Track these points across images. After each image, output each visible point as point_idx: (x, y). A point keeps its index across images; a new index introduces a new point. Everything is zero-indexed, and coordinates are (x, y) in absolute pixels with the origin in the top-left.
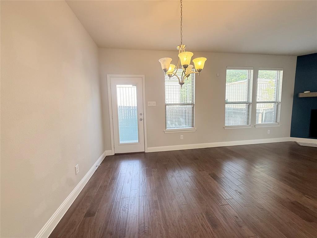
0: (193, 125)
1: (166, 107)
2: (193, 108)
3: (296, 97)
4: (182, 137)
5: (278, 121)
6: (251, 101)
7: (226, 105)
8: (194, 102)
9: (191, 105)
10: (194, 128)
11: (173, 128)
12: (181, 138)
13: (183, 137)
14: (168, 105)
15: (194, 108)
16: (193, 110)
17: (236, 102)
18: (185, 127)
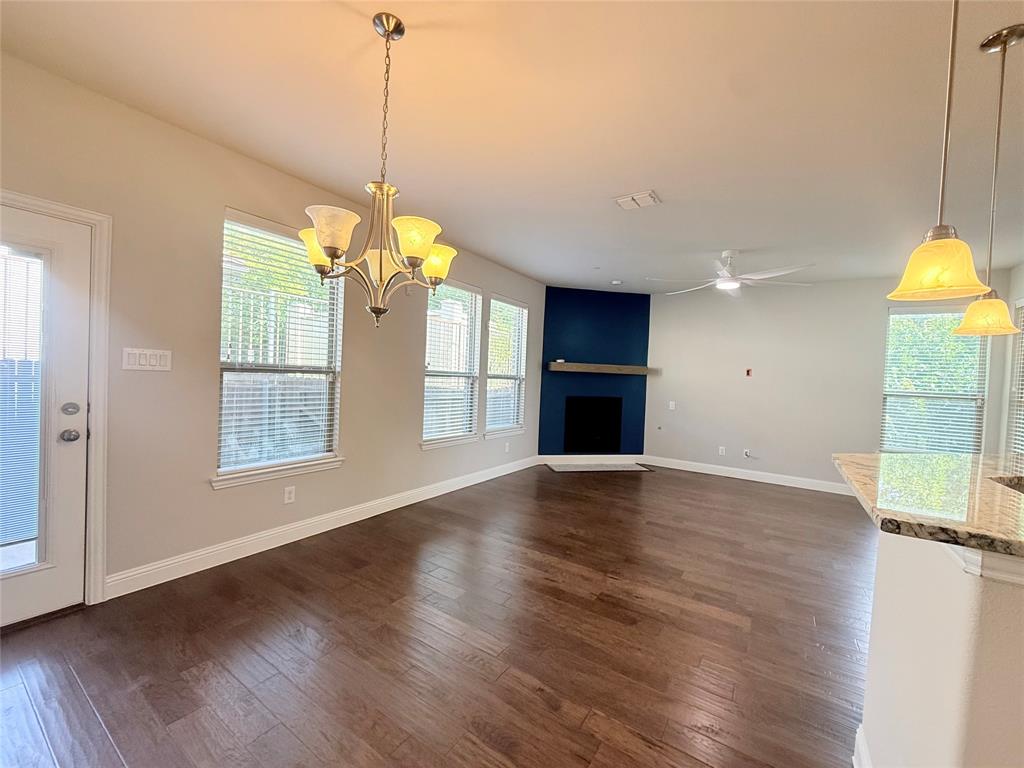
0: (331, 446)
1: (222, 376)
2: (332, 384)
3: (545, 367)
4: (290, 493)
5: (521, 421)
6: (477, 371)
7: (427, 379)
8: (339, 364)
9: (327, 373)
10: (336, 456)
11: (250, 461)
12: (286, 496)
13: (293, 495)
14: (231, 368)
15: (338, 385)
16: (332, 393)
17: (447, 372)
18: (305, 453)
